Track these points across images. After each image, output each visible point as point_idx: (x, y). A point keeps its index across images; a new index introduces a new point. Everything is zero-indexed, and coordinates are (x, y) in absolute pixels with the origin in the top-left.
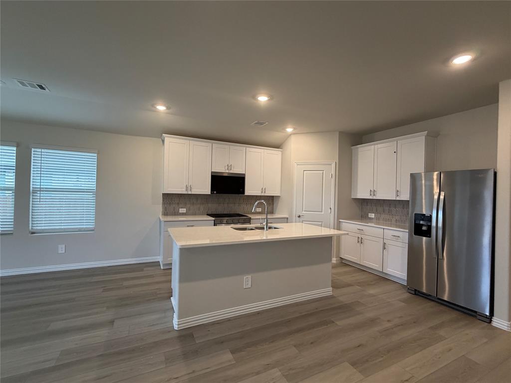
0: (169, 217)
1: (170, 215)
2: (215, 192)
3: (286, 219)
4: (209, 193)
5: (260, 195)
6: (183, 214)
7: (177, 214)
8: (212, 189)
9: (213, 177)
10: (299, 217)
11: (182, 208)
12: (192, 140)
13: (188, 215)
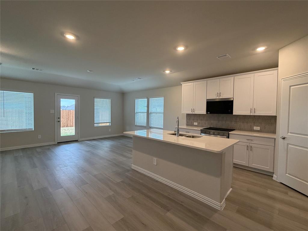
0: (189, 126)
1: (190, 126)
2: (209, 113)
3: (274, 140)
4: (205, 113)
5: (249, 114)
6: (196, 126)
7: (192, 125)
8: (207, 111)
9: (207, 102)
10: (284, 138)
11: (195, 122)
12: (195, 82)
13: (199, 127)
